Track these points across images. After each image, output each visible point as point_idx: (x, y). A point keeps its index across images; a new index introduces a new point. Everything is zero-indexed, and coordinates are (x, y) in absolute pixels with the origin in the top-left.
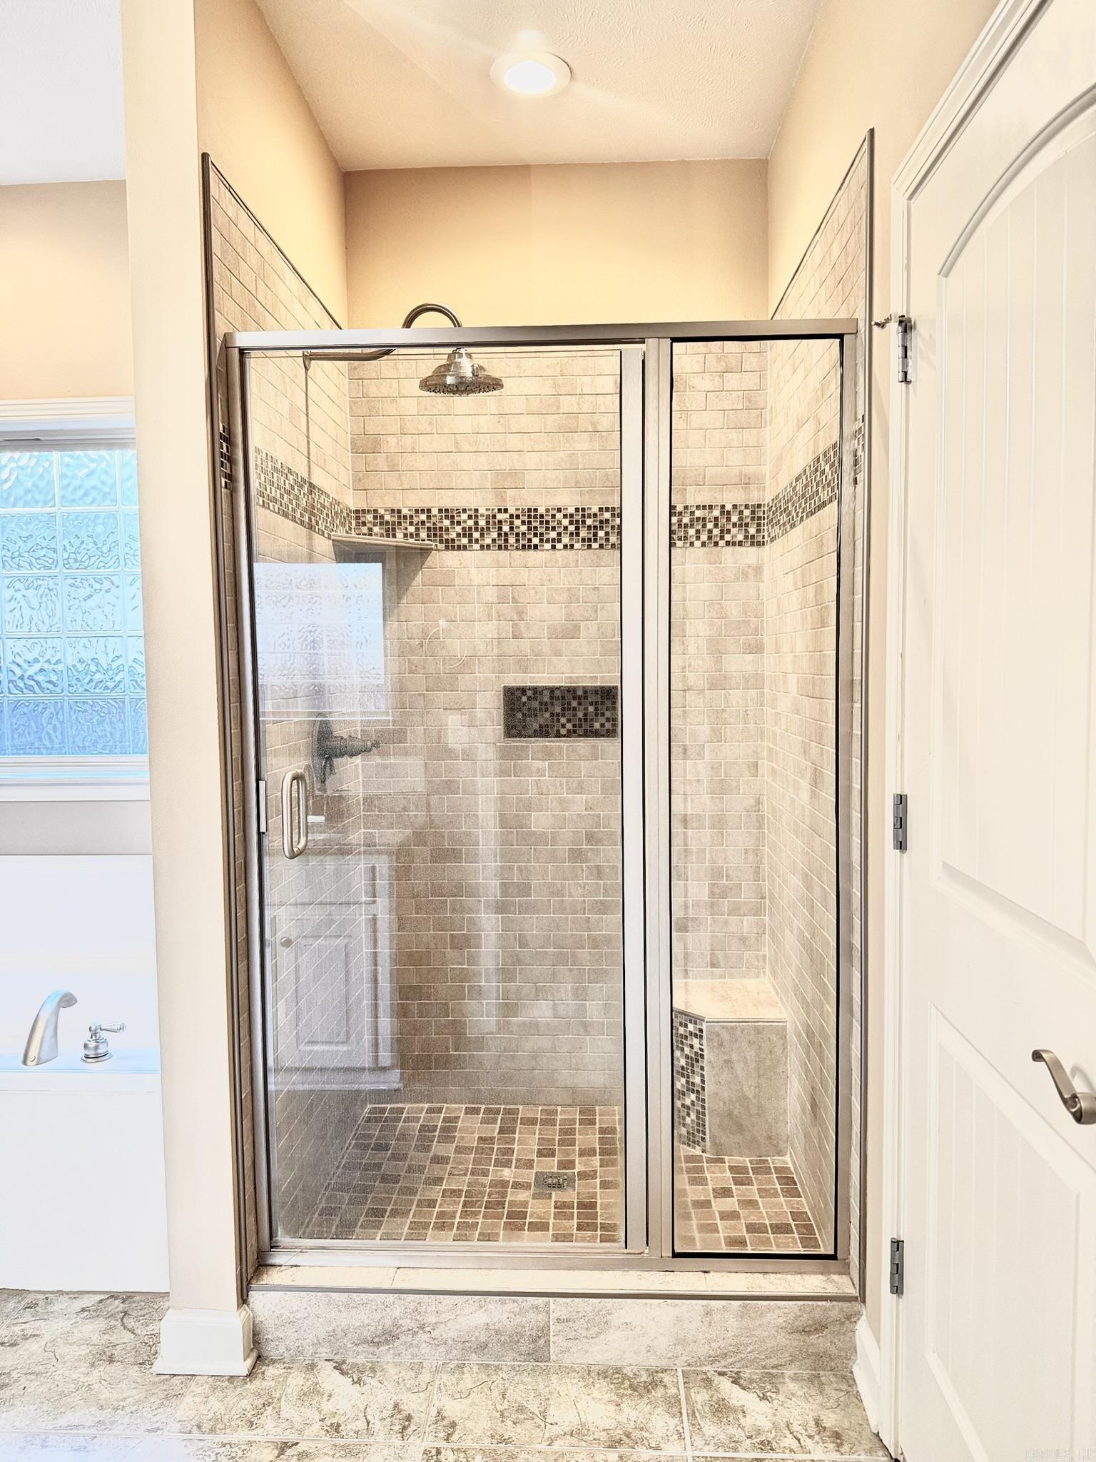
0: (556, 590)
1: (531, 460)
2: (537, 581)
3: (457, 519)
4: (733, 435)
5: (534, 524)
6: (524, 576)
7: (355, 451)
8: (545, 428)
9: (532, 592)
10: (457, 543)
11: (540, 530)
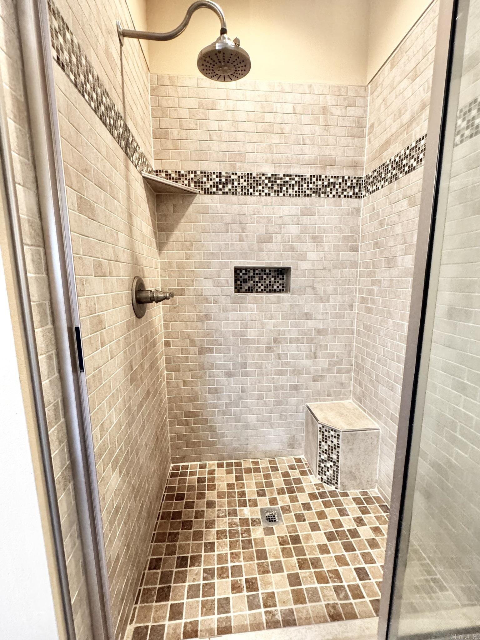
0: (261, 217)
1: (249, 147)
2: (252, 212)
3: (210, 177)
4: (350, 140)
5: (250, 182)
6: (245, 209)
7: (155, 138)
8: (257, 130)
9: (249, 218)
10: (210, 191)
11: (253, 185)
